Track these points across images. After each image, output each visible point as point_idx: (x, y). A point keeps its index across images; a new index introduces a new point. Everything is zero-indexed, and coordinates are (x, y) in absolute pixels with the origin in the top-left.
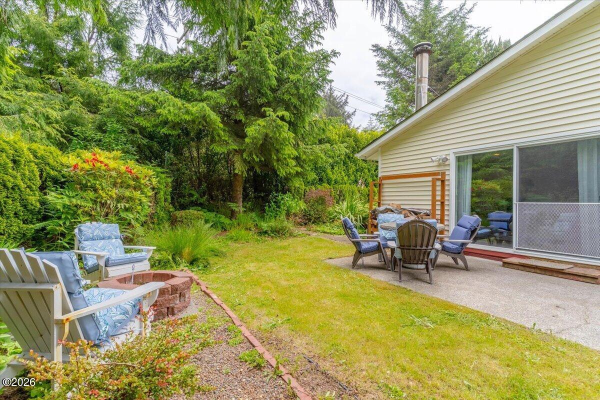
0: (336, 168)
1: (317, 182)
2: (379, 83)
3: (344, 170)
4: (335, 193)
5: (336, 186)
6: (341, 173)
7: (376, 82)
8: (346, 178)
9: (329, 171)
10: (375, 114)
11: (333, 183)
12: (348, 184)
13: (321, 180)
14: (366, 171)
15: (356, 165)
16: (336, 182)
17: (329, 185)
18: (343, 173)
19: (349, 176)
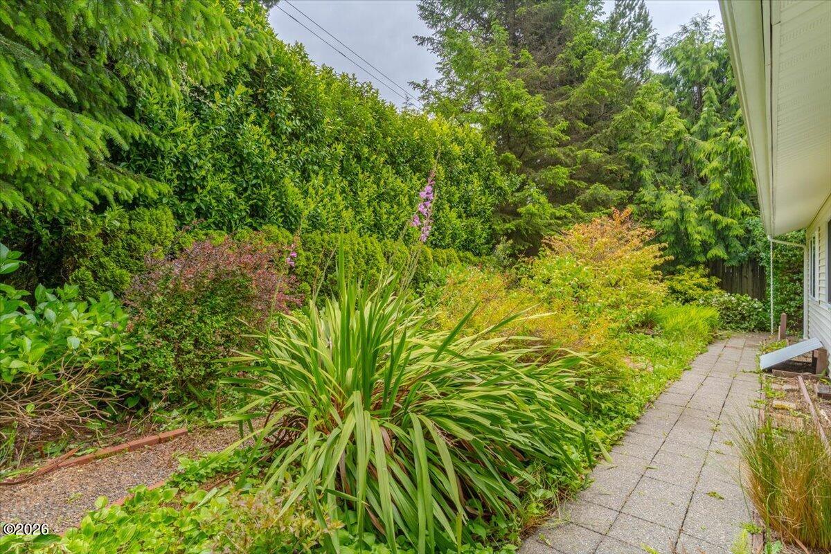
0: (317, 181)
1: (242, 219)
2: (422, 41)
3: (343, 191)
4: (308, 259)
5: (315, 236)
6: (332, 197)
7: (417, 37)
8: (348, 215)
9: (290, 186)
10: (418, 86)
11: (304, 224)
12: (355, 233)
13: (258, 213)
14: (405, 201)
15: (377, 182)
16: (315, 223)
17: (292, 231)
18: (339, 198)
19: (357, 209)
